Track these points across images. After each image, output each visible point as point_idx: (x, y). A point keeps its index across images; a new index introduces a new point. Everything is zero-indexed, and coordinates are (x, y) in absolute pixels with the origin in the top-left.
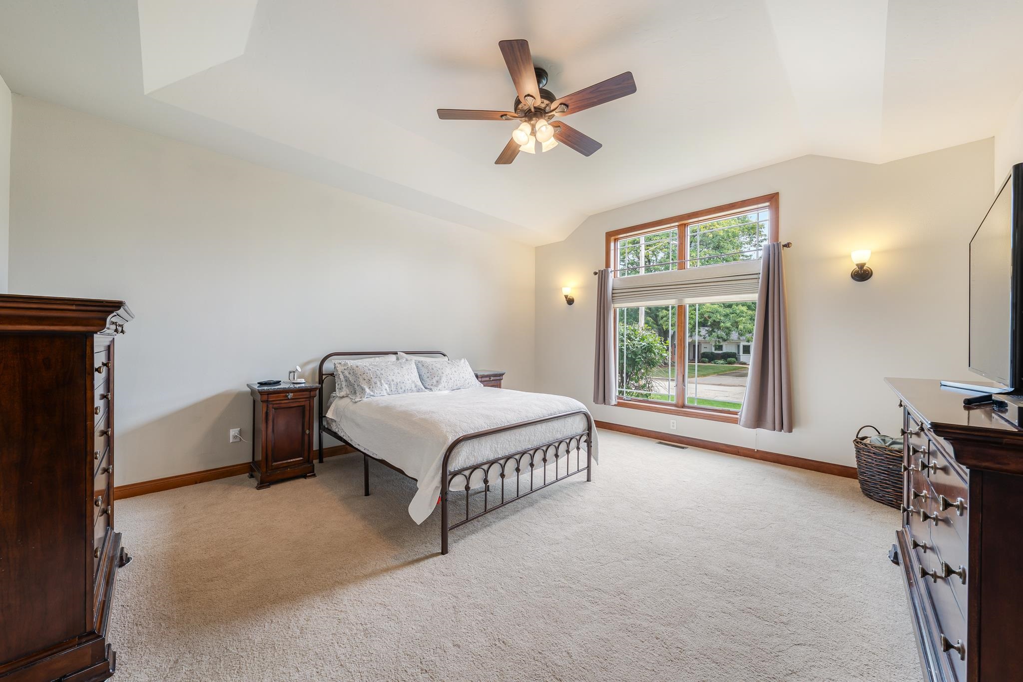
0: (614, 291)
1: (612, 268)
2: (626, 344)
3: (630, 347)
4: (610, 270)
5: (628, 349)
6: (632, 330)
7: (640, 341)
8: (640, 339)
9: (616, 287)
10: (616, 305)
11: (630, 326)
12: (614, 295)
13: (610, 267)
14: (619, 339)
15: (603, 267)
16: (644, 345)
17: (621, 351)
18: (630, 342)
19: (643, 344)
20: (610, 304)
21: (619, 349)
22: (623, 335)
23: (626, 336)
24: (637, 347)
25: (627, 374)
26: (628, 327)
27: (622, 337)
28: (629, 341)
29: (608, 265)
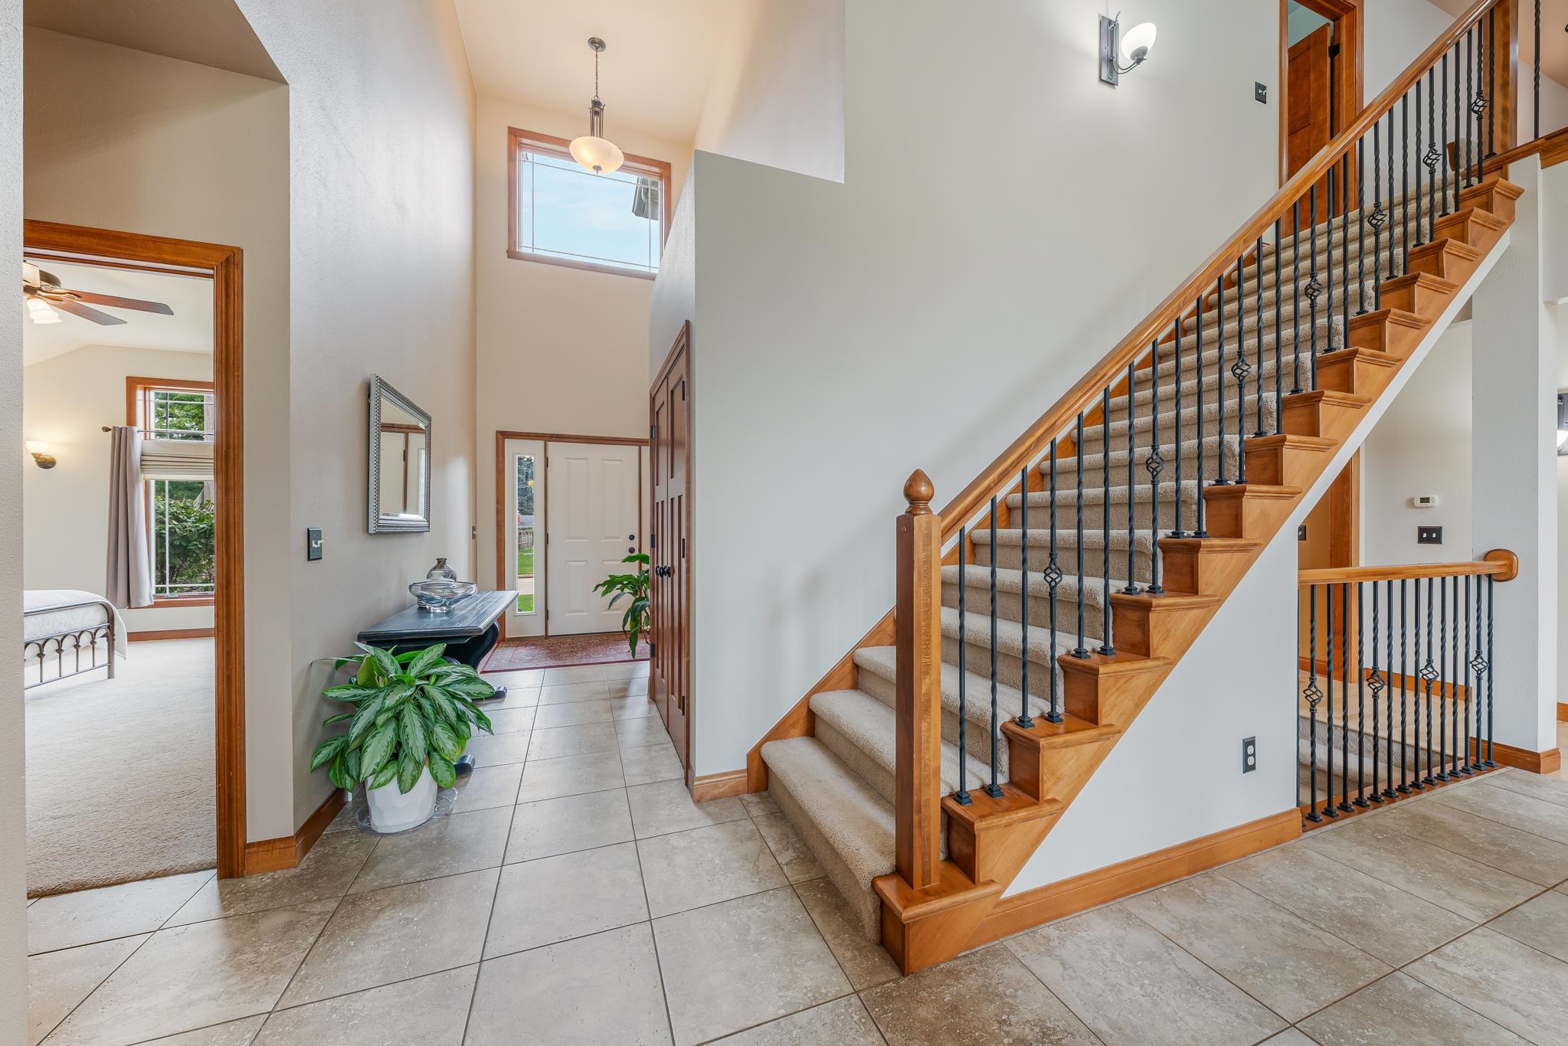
0: (144, 458)
1: (140, 425)
2: (167, 526)
3: (177, 530)
4: (136, 429)
5: (172, 532)
6: (182, 507)
7: (196, 523)
8: (196, 519)
9: (147, 451)
10: (148, 476)
11: (177, 502)
12: (143, 463)
13: (135, 426)
14: (157, 520)
15: (122, 423)
16: (204, 528)
17: (160, 537)
18: (176, 523)
19: (201, 526)
20: (137, 475)
21: (156, 534)
22: (163, 514)
23: (167, 516)
24: (191, 531)
25: (172, 568)
26: (173, 502)
27: (161, 516)
28: (174, 522)
29: (131, 420)
